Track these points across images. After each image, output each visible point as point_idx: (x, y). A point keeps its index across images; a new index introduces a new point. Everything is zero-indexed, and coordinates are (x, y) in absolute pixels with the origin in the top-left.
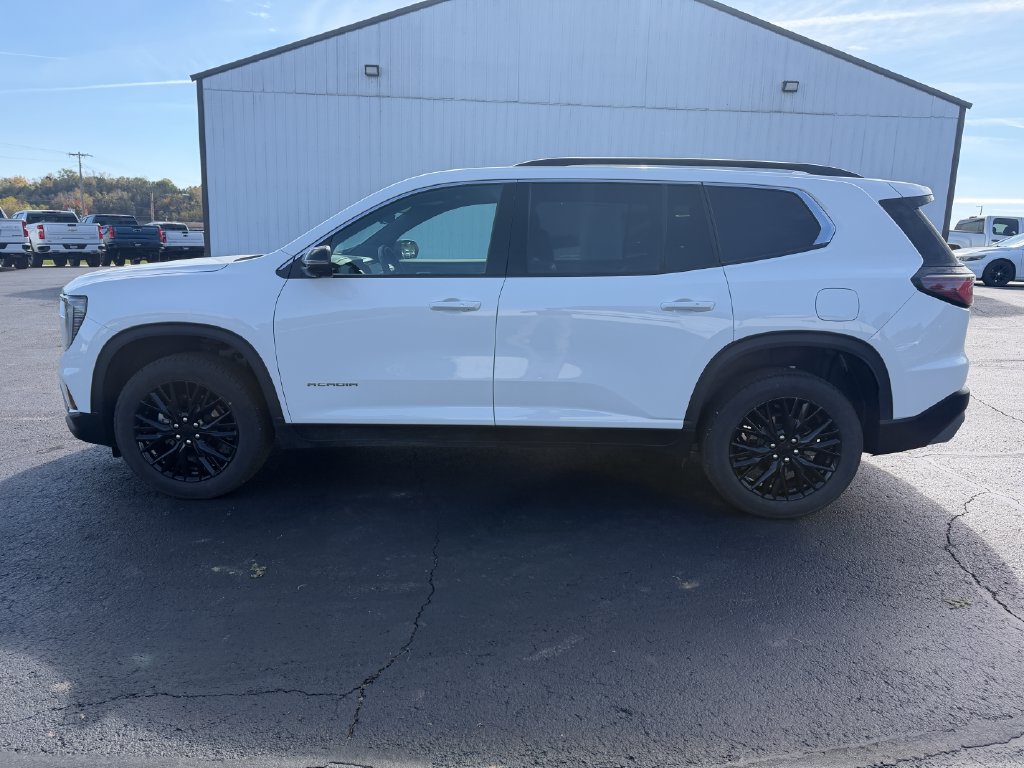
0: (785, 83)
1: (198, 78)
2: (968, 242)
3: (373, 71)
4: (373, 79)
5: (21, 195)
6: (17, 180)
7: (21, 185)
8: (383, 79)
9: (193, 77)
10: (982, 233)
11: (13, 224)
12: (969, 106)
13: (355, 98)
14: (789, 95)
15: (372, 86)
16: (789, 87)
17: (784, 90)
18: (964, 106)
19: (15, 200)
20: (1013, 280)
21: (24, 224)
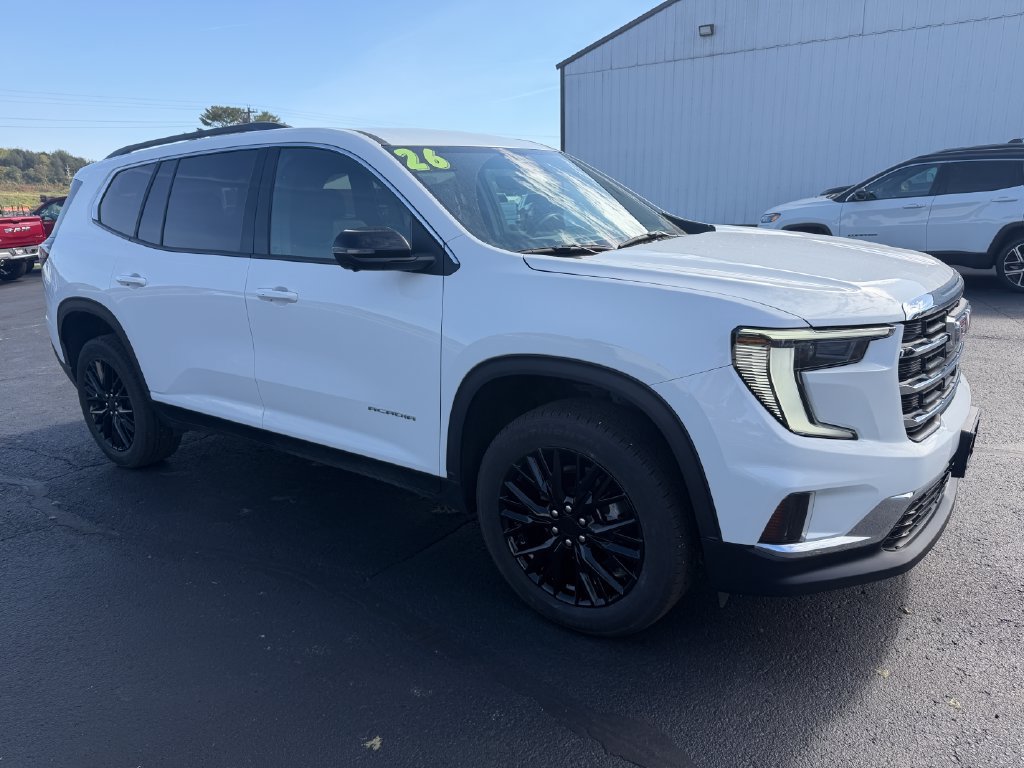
1: (561, 66)
3: (707, 30)
4: (708, 39)
8: (716, 38)
9: (558, 66)
13: (689, 61)
15: (707, 45)
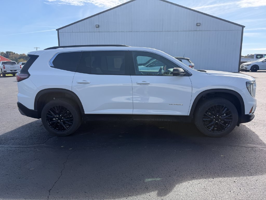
0: (197, 24)
1: (58, 30)
2: (249, 61)
3: (98, 26)
4: (98, 28)
5: (24, 58)
6: (23, 54)
7: (24, 56)
8: (100, 28)
9: (57, 30)
10: (253, 58)
11: (18, 66)
12: (244, 27)
13: (93, 32)
14: (198, 26)
16: (198, 24)
17: (197, 25)
18: (243, 27)
19: (23, 59)
20: (259, 70)
21: (20, 65)
